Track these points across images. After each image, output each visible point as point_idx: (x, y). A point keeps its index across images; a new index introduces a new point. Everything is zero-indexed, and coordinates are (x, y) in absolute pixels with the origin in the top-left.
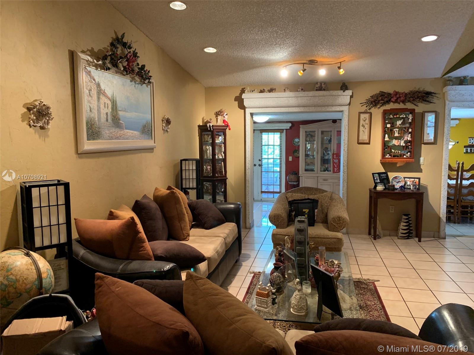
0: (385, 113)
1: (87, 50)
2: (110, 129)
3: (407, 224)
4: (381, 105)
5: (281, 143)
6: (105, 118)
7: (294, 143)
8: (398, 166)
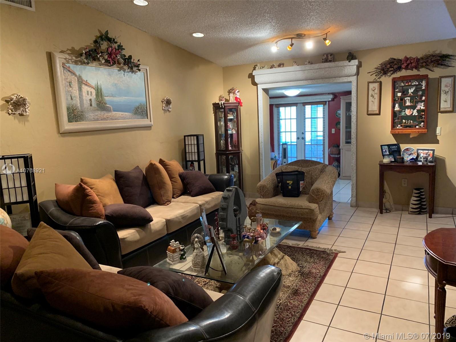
0: (394, 82)
1: (66, 49)
2: (95, 112)
3: (419, 199)
4: (392, 72)
5: (324, 115)
6: (88, 104)
7: (337, 114)
8: (411, 137)
